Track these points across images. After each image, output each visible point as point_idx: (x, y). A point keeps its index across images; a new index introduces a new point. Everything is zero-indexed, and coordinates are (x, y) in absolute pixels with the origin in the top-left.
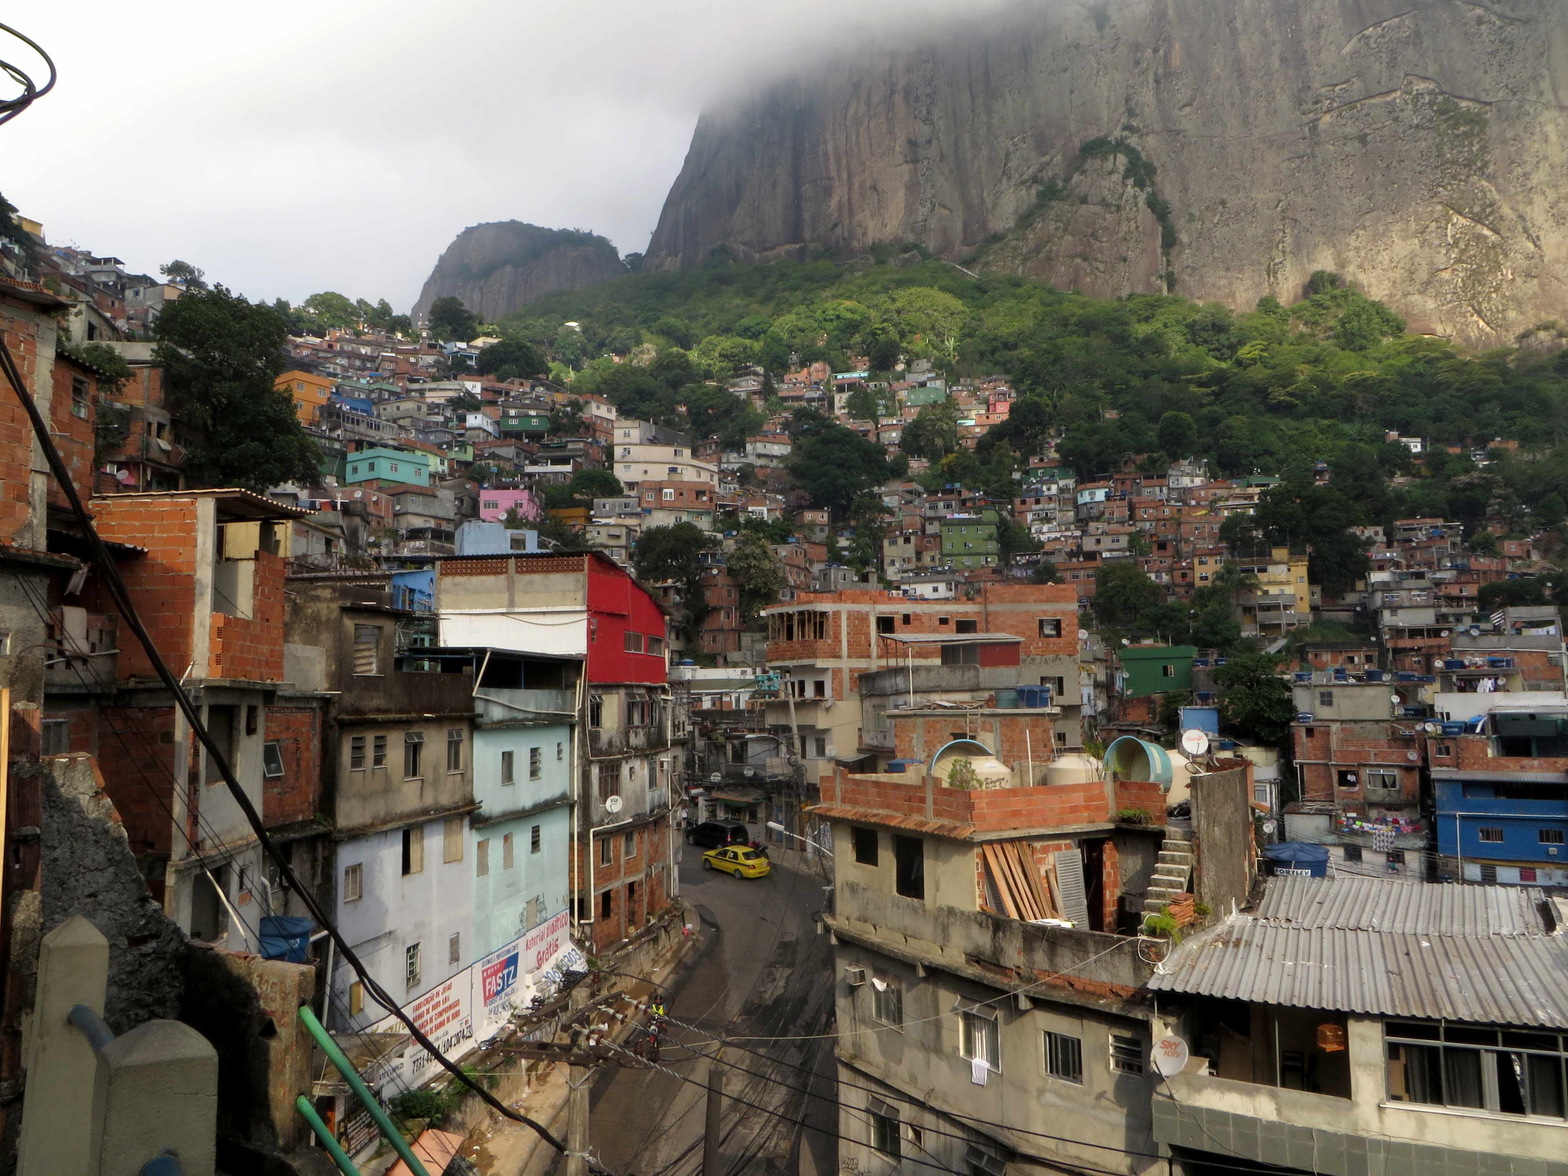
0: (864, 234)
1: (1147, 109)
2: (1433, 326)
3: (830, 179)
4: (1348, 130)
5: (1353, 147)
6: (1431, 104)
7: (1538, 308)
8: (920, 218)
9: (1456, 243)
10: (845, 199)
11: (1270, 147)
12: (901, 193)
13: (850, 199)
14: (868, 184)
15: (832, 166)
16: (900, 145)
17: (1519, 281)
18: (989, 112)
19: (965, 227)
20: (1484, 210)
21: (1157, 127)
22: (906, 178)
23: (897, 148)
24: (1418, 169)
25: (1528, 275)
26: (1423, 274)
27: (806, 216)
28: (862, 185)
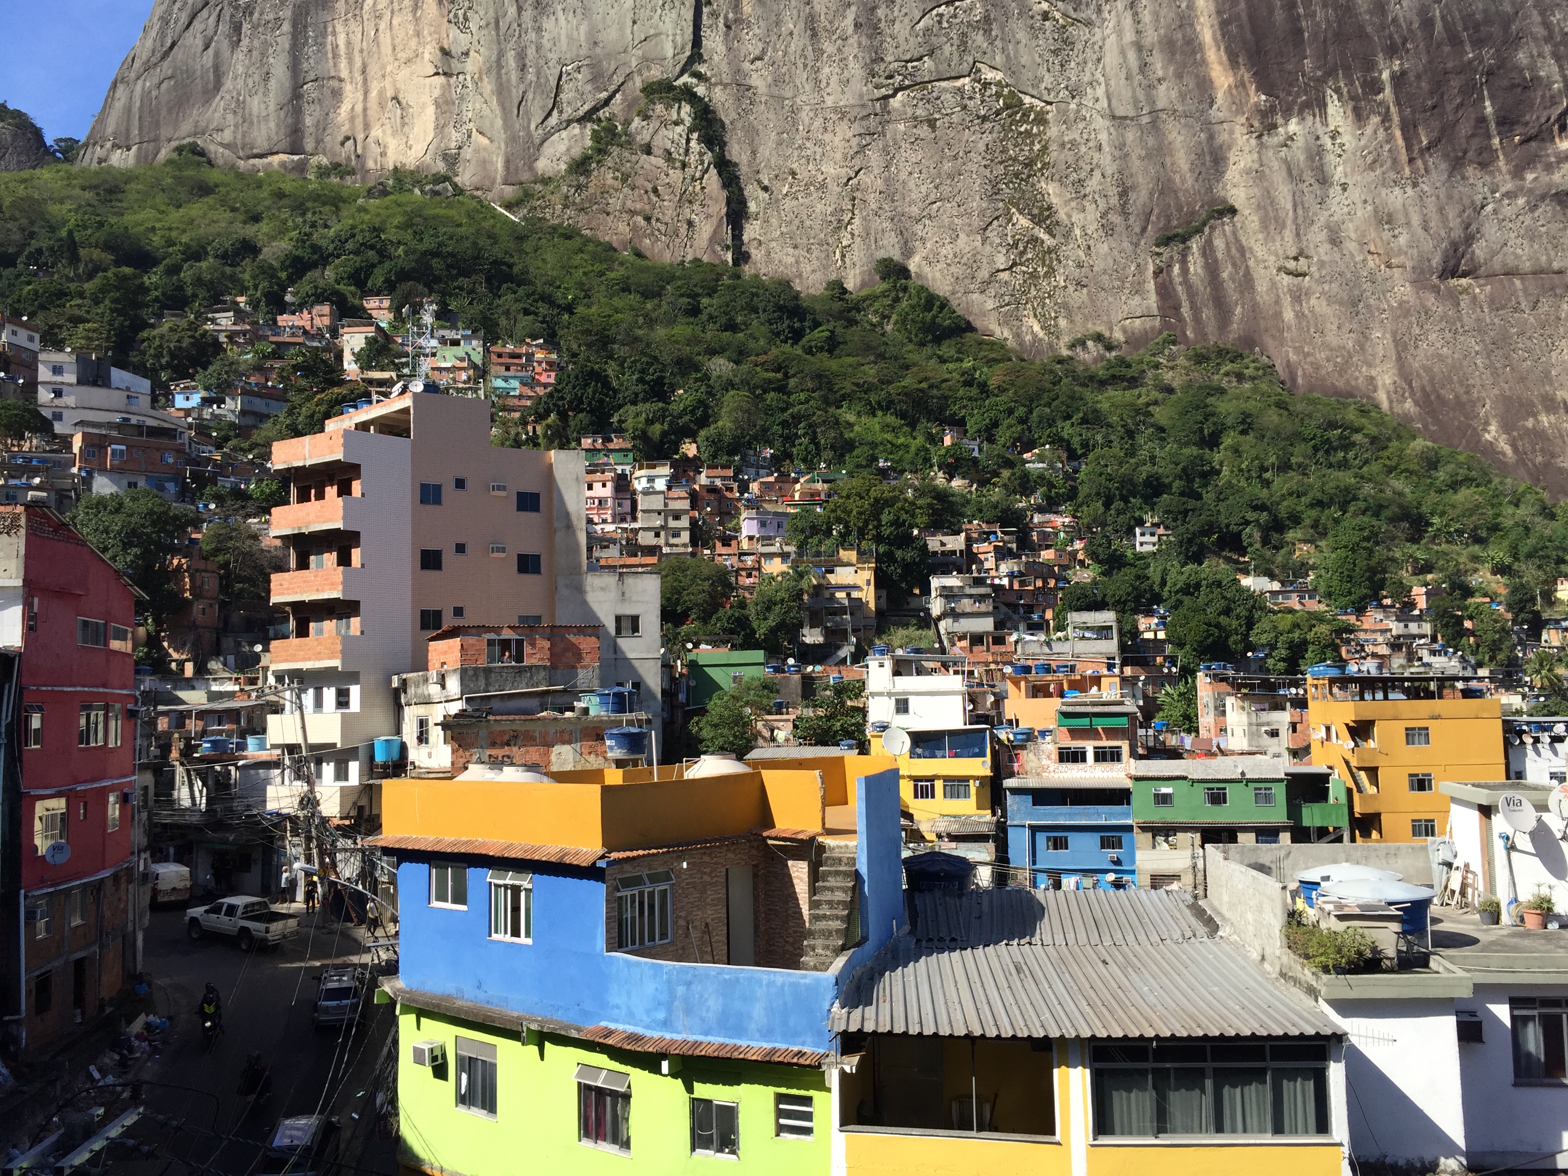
0: (383, 154)
1: (716, 57)
2: (992, 327)
3: (341, 80)
4: (919, 112)
5: (924, 131)
6: (998, 95)
7: (1086, 319)
8: (453, 145)
9: (1015, 245)
10: (359, 108)
11: (841, 119)
12: (431, 110)
13: (365, 110)
14: (390, 94)
15: (343, 64)
16: (430, 53)
17: (1071, 289)
18: (539, 30)
19: (507, 162)
20: (1041, 213)
21: (726, 79)
22: (437, 93)
23: (427, 56)
24: (984, 163)
25: (1080, 284)
26: (984, 274)
27: (308, 121)
28: (382, 92)
